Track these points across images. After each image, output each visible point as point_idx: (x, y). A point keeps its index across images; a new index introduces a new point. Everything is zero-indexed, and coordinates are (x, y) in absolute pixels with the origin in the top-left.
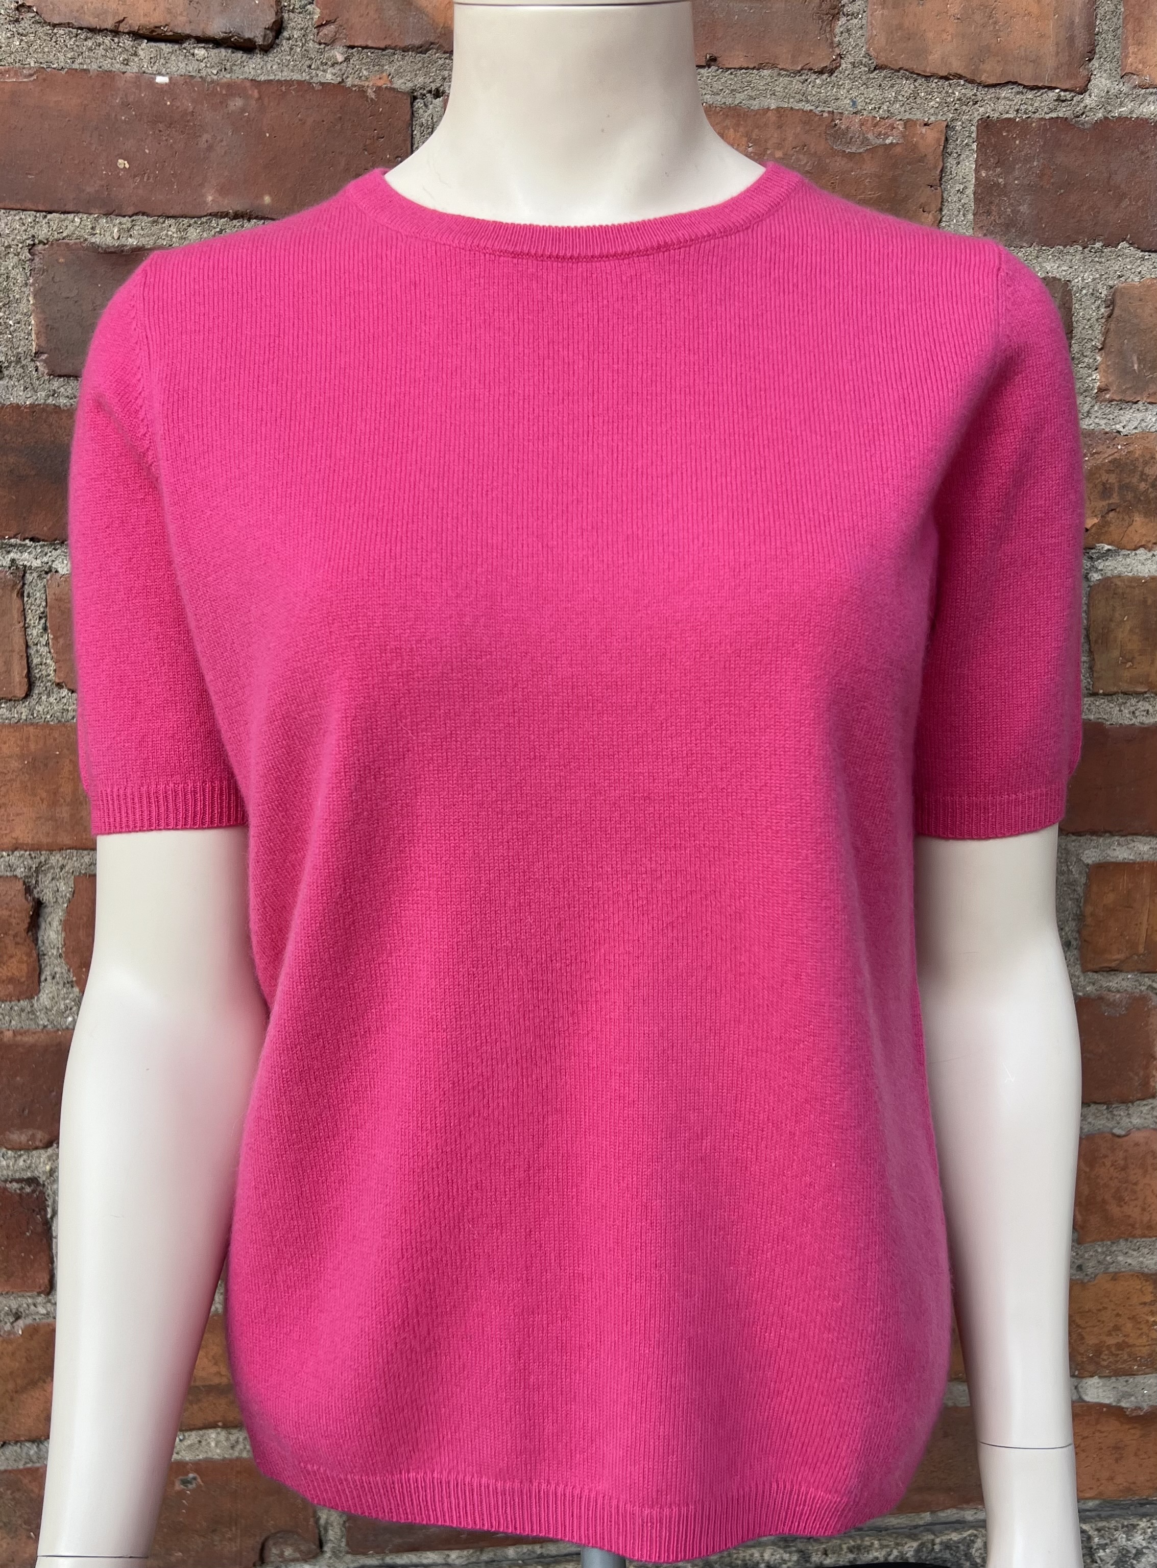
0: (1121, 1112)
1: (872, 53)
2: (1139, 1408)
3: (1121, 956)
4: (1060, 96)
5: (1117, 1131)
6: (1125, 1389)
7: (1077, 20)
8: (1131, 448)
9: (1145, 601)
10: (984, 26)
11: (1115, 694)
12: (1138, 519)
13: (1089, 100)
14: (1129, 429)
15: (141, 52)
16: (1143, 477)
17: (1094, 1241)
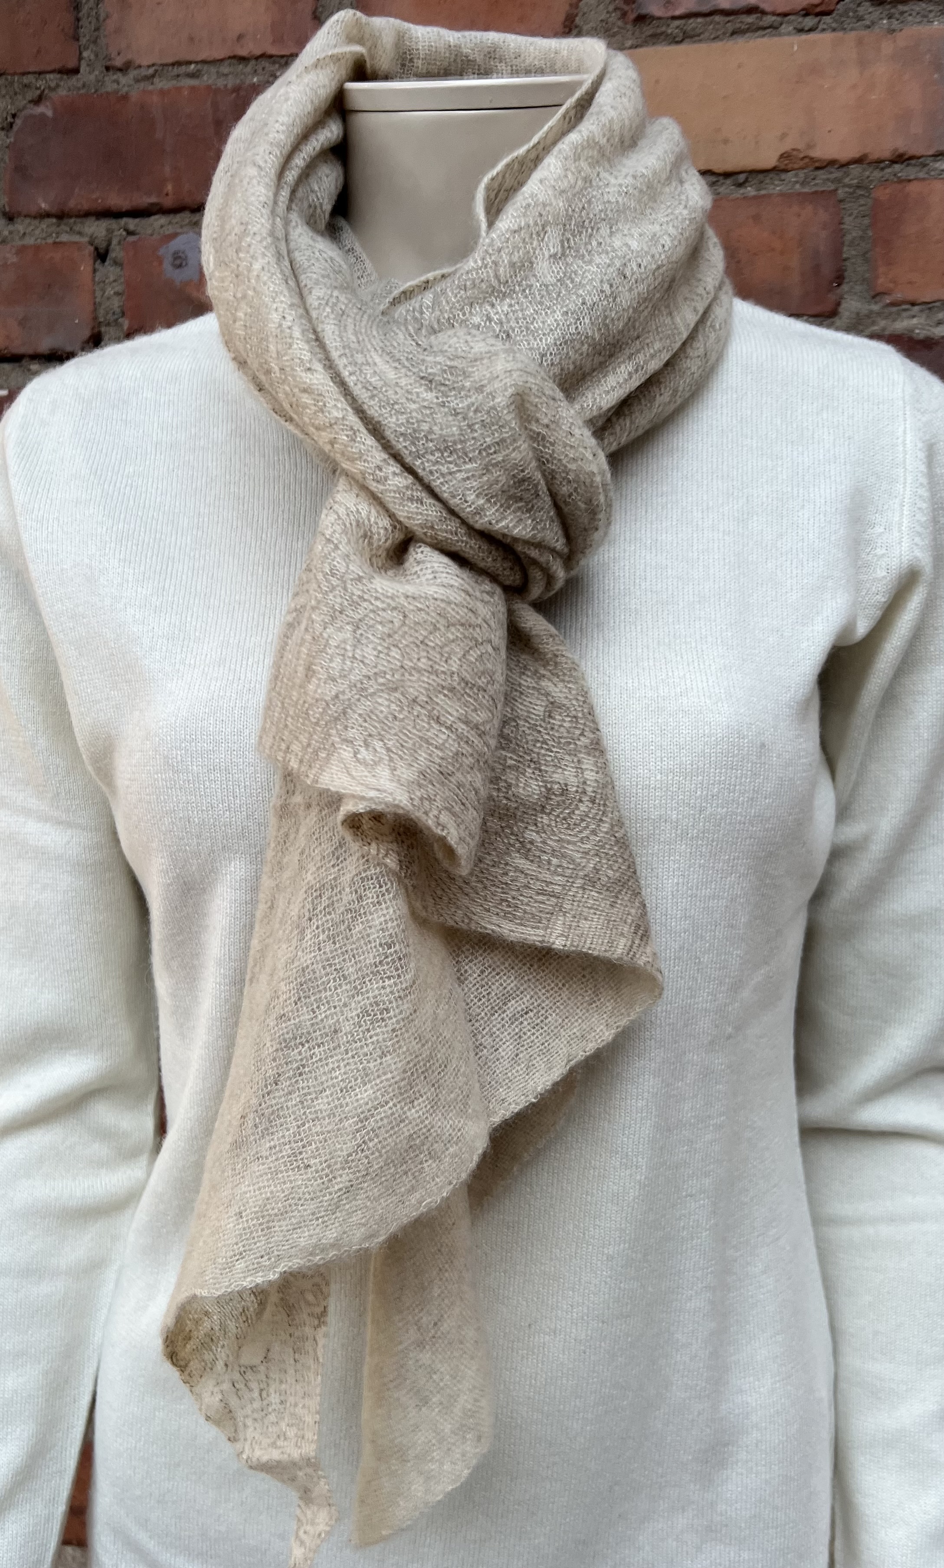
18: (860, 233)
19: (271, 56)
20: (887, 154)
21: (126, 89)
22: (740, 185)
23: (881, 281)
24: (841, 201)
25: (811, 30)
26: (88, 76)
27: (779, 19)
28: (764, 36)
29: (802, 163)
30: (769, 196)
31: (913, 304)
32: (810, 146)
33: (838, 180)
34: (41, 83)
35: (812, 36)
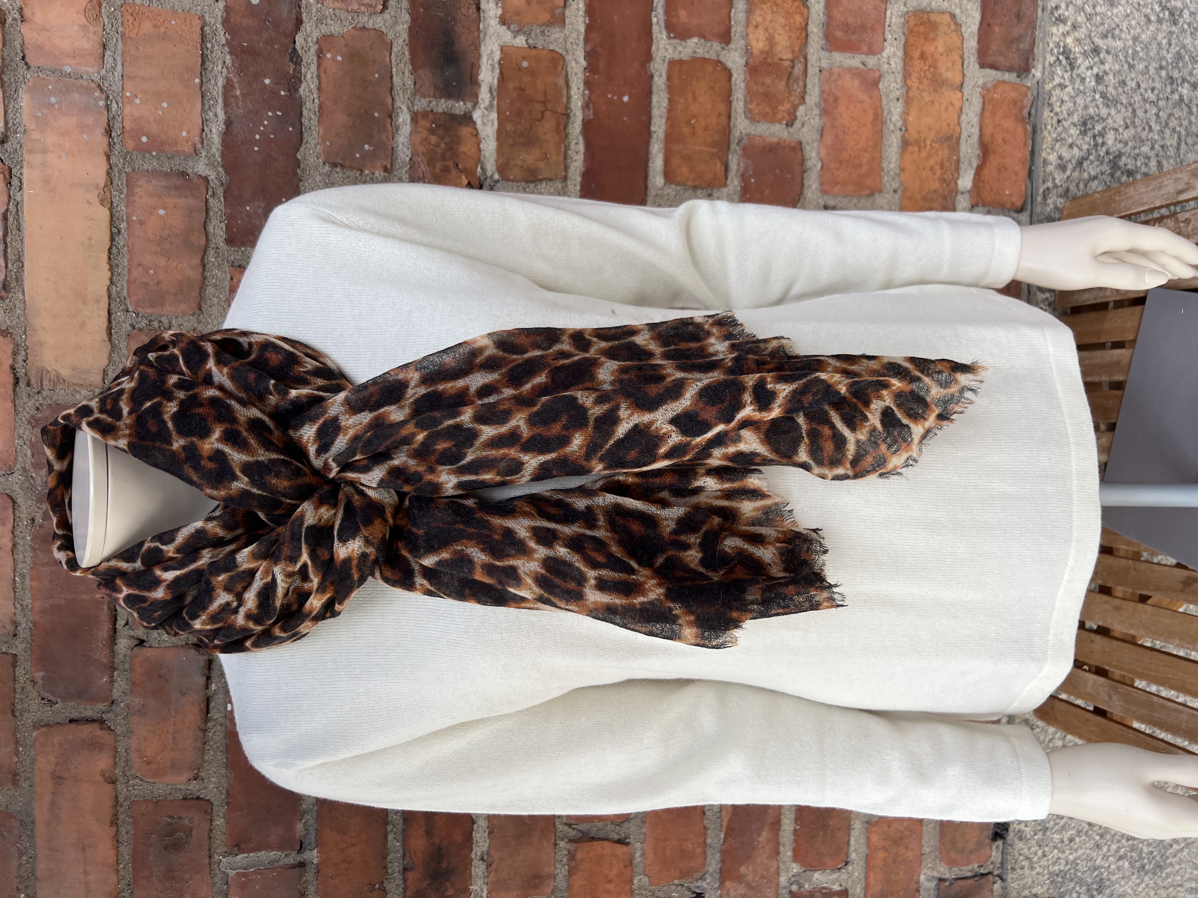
0: (809, 164)
1: (191, 312)
2: (979, 156)
3: (719, 163)
4: (211, 196)
5: (819, 166)
6: (966, 164)
7: (164, 184)
8: (420, 153)
9: (512, 146)
10: (171, 243)
11: (565, 164)
12: (463, 149)
13: (212, 176)
14: (409, 153)
15: (215, 717)
16: (437, 145)
17: (881, 182)
18: (154, 160)
19: (14, 527)
20: (105, 140)
21: (29, 623)
22: (119, 232)
23: (187, 150)
24: (133, 170)
25: (21, 182)
26: (19, 648)
27: (12, 201)
28: (22, 212)
29: (107, 193)
30: (127, 213)
31: (203, 130)
32: (97, 188)
33: (119, 172)
34: (22, 679)
35: (25, 181)
